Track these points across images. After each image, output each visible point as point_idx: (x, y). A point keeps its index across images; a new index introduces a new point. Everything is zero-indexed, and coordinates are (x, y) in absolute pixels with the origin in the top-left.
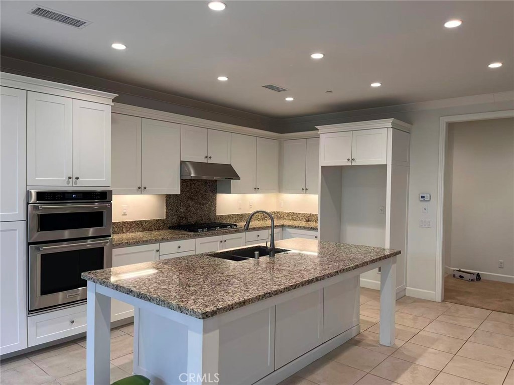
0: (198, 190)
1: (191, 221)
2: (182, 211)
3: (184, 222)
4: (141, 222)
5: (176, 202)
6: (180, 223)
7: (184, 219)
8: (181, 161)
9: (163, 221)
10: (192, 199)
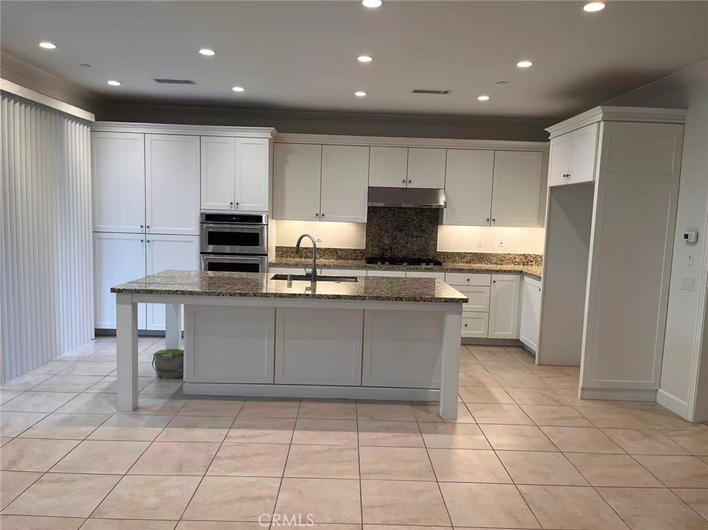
0: (409, 220)
1: (399, 254)
2: (386, 242)
3: (388, 255)
4: (336, 250)
5: (379, 232)
6: (384, 255)
7: (389, 251)
8: (369, 187)
9: (362, 251)
10: (400, 230)
